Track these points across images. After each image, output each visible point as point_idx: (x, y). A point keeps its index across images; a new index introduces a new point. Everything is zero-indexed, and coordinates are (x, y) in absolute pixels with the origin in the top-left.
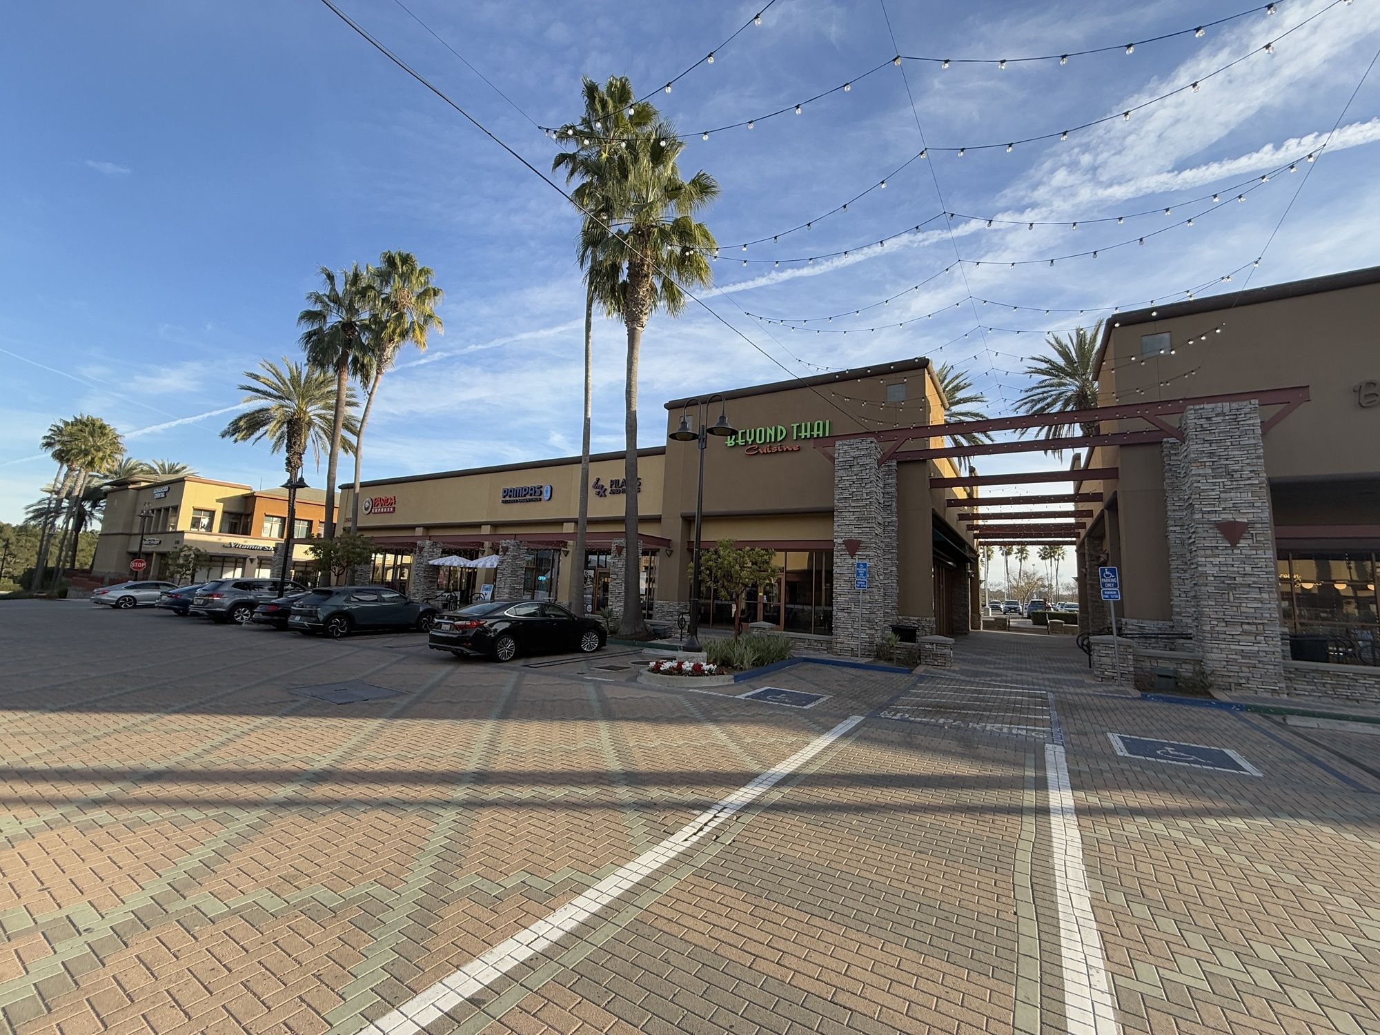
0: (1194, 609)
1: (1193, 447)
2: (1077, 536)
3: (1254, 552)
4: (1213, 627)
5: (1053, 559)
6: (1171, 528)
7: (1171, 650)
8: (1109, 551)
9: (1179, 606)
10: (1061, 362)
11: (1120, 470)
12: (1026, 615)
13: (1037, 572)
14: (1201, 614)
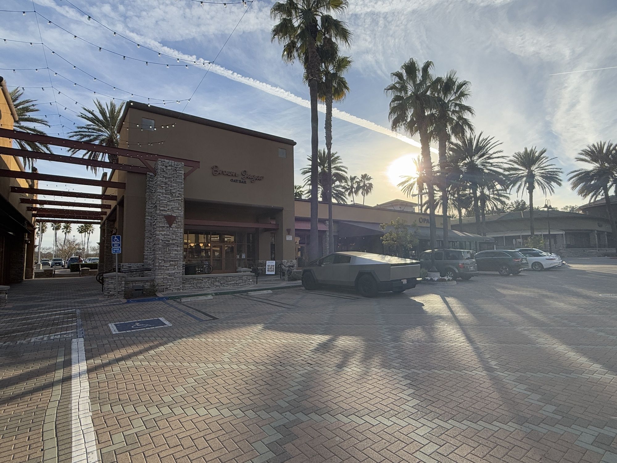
0: (153, 256)
1: (159, 179)
2: (101, 219)
3: (177, 229)
4: (160, 263)
5: (86, 233)
6: (147, 217)
7: (142, 276)
8: (117, 228)
9: (147, 255)
10: (101, 117)
11: (126, 184)
12: (66, 267)
13: (76, 240)
14: (155, 258)
